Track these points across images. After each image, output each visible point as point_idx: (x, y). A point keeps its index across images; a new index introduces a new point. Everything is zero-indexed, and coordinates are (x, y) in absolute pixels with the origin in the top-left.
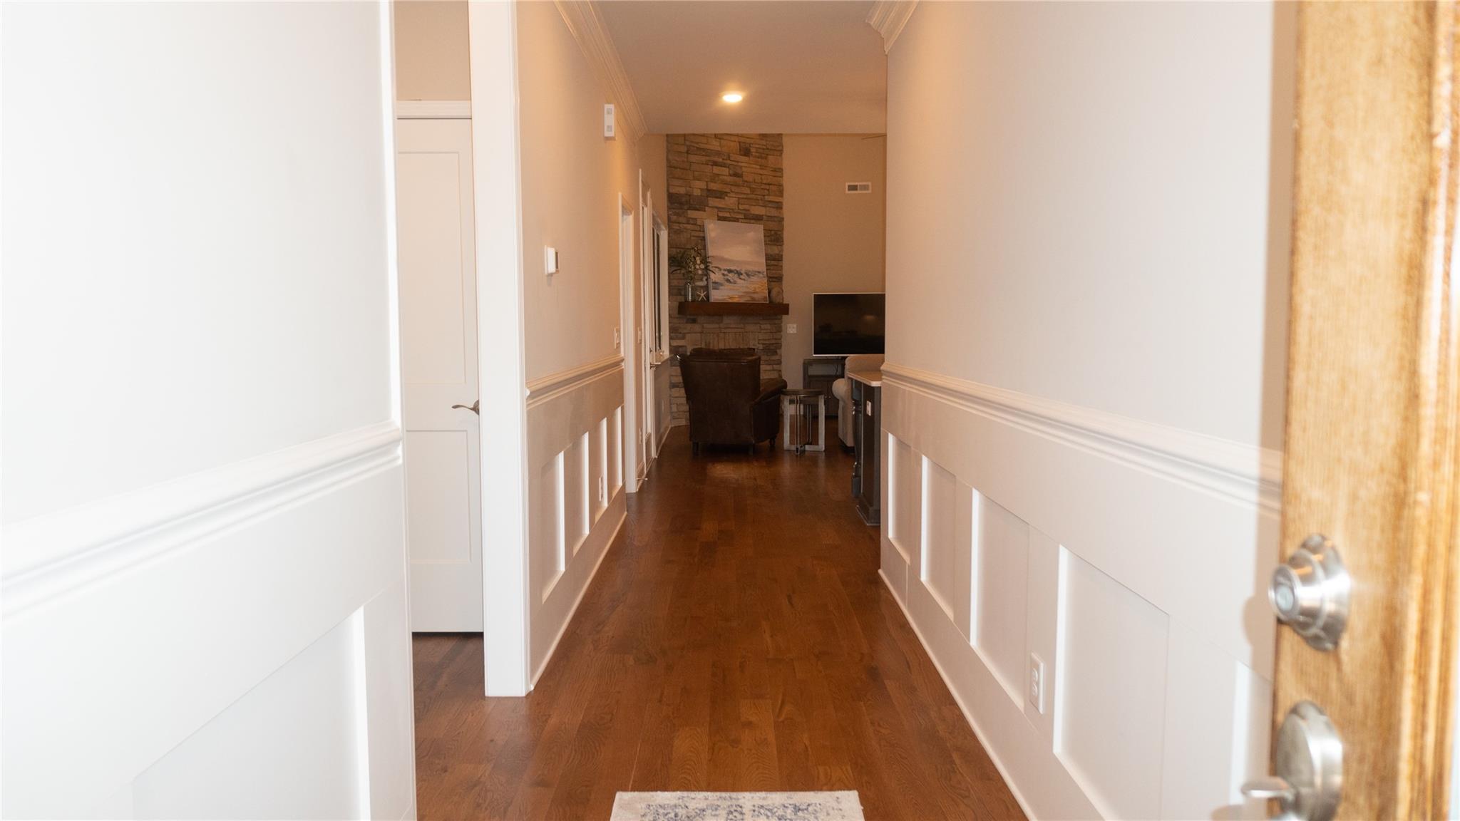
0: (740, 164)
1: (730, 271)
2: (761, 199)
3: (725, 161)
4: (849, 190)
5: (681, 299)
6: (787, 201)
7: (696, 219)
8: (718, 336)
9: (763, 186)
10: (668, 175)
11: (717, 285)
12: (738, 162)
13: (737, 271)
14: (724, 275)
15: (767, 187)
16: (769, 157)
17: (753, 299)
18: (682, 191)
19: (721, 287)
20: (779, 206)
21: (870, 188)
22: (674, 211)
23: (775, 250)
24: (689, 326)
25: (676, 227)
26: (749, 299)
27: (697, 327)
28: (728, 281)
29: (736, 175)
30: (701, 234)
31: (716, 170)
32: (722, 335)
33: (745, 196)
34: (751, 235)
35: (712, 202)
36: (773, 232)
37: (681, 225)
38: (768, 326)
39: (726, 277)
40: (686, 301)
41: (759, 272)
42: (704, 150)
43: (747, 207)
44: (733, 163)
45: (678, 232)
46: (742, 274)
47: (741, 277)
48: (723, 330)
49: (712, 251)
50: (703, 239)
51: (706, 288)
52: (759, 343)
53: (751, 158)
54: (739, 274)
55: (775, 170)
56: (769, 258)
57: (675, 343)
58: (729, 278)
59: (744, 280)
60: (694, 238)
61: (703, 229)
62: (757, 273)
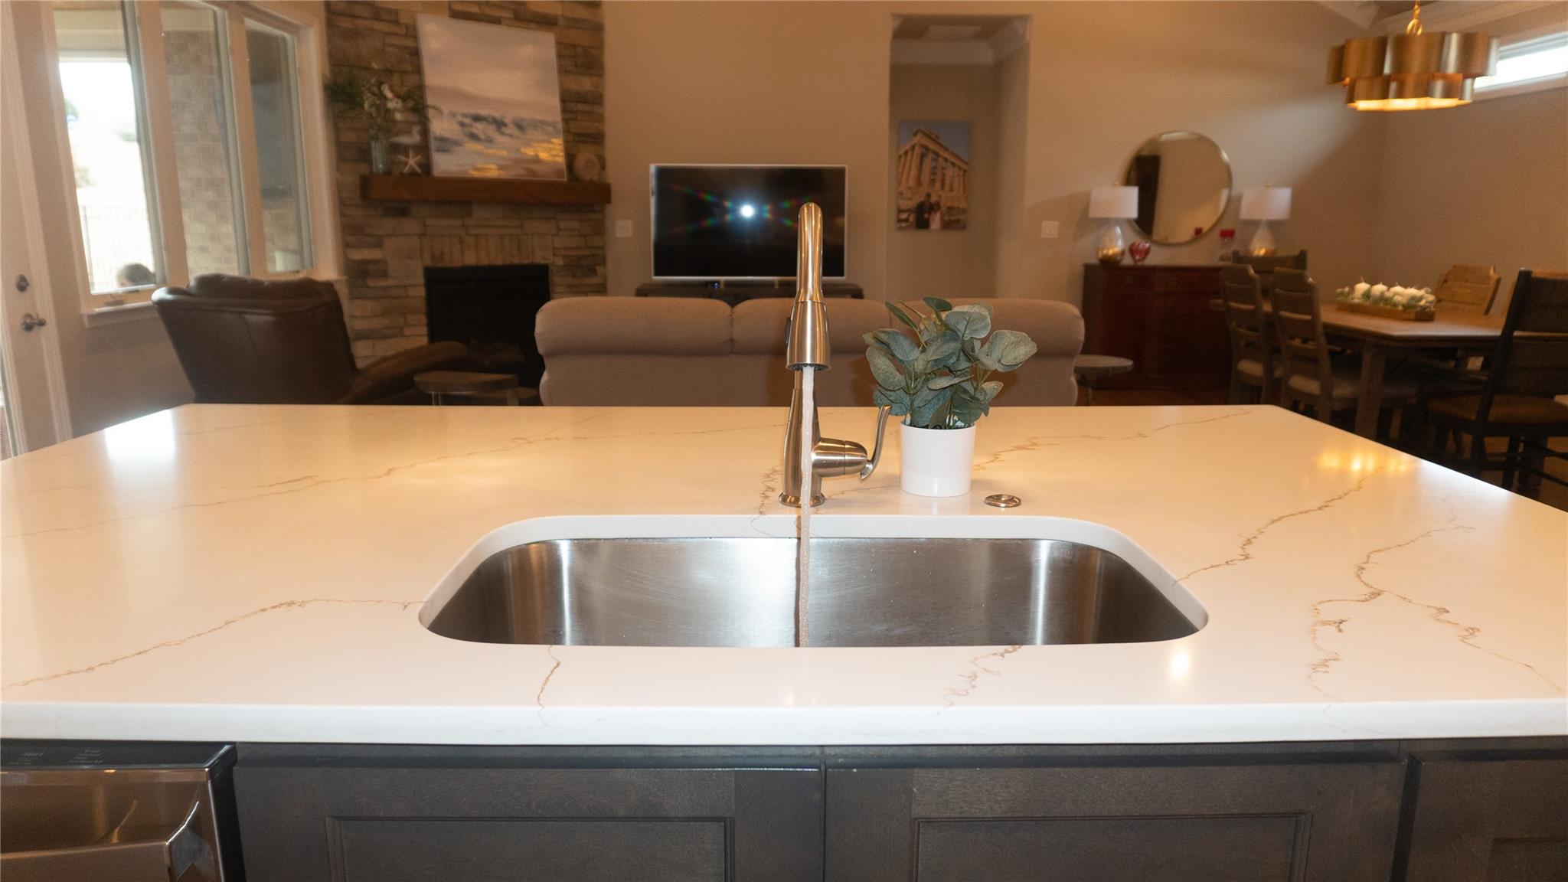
1: (478, 118)
5: (363, 168)
7: (397, 12)
8: (461, 241)
11: (447, 145)
13: (494, 119)
14: (462, 124)
17: (533, 173)
19: (456, 148)
23: (586, 84)
24: (389, 224)
25: (346, 24)
26: (521, 172)
27: (410, 225)
28: (474, 137)
30: (410, 43)
32: (470, 240)
34: (527, 51)
36: (580, 50)
37: (357, 21)
38: (575, 225)
39: (467, 130)
40: (371, 172)
41: (543, 123)
45: (353, 35)
46: (505, 125)
47: (506, 130)
48: (473, 231)
49: (433, 77)
50: (416, 53)
51: (423, 149)
52: (555, 255)
54: (499, 124)
56: (568, 99)
57: (357, 255)
58: (475, 131)
59: (511, 136)
60: (391, 49)
61: (412, 32)
62: (539, 125)
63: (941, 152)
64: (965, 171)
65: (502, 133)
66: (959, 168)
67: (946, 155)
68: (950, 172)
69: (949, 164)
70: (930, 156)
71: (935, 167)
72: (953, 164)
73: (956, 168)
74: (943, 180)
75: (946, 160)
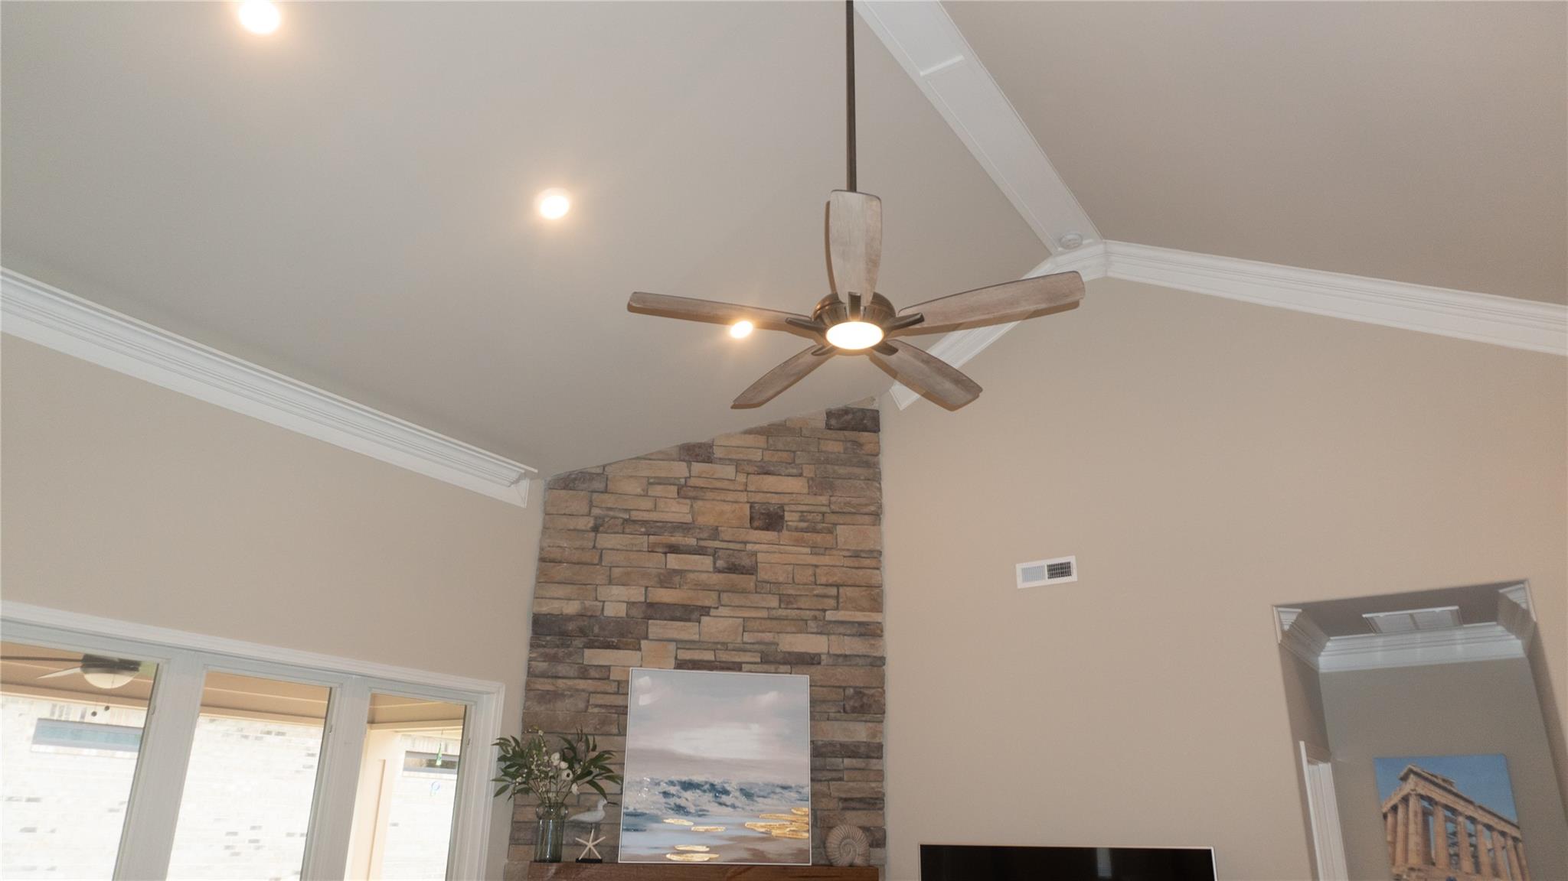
0: (749, 547)
1: (688, 786)
2: (815, 618)
3: (703, 543)
4: (1025, 580)
6: (894, 618)
7: (608, 668)
9: (819, 590)
10: (538, 577)
11: (640, 821)
12: (745, 543)
13: (712, 785)
14: (666, 794)
15: (833, 591)
16: (838, 527)
17: (759, 854)
18: (571, 608)
19: (655, 826)
20: (872, 632)
21: (1074, 570)
22: (541, 650)
23: (858, 732)
25: (544, 685)
26: (745, 855)
28: (680, 810)
29: (733, 569)
30: (618, 700)
31: (674, 561)
33: (764, 614)
34: (769, 698)
35: (656, 628)
37: (560, 682)
39: (672, 801)
40: (541, 858)
41: (784, 788)
42: (644, 523)
43: (768, 637)
44: (732, 546)
45: (553, 699)
46: (726, 792)
47: (724, 798)
50: (623, 711)
51: (611, 827)
53: (785, 532)
54: (718, 791)
55: (856, 555)
58: (682, 802)
59: (734, 806)
60: (596, 710)
61: (622, 688)
62: (778, 790)
63: (1460, 806)
64: (1515, 839)
65: (720, 804)
66: (1503, 834)
67: (1470, 811)
68: (1486, 841)
69: (1480, 827)
70: (1441, 813)
71: (1454, 834)
72: (1489, 828)
73: (1496, 835)
74: (1475, 856)
75: (1472, 820)
